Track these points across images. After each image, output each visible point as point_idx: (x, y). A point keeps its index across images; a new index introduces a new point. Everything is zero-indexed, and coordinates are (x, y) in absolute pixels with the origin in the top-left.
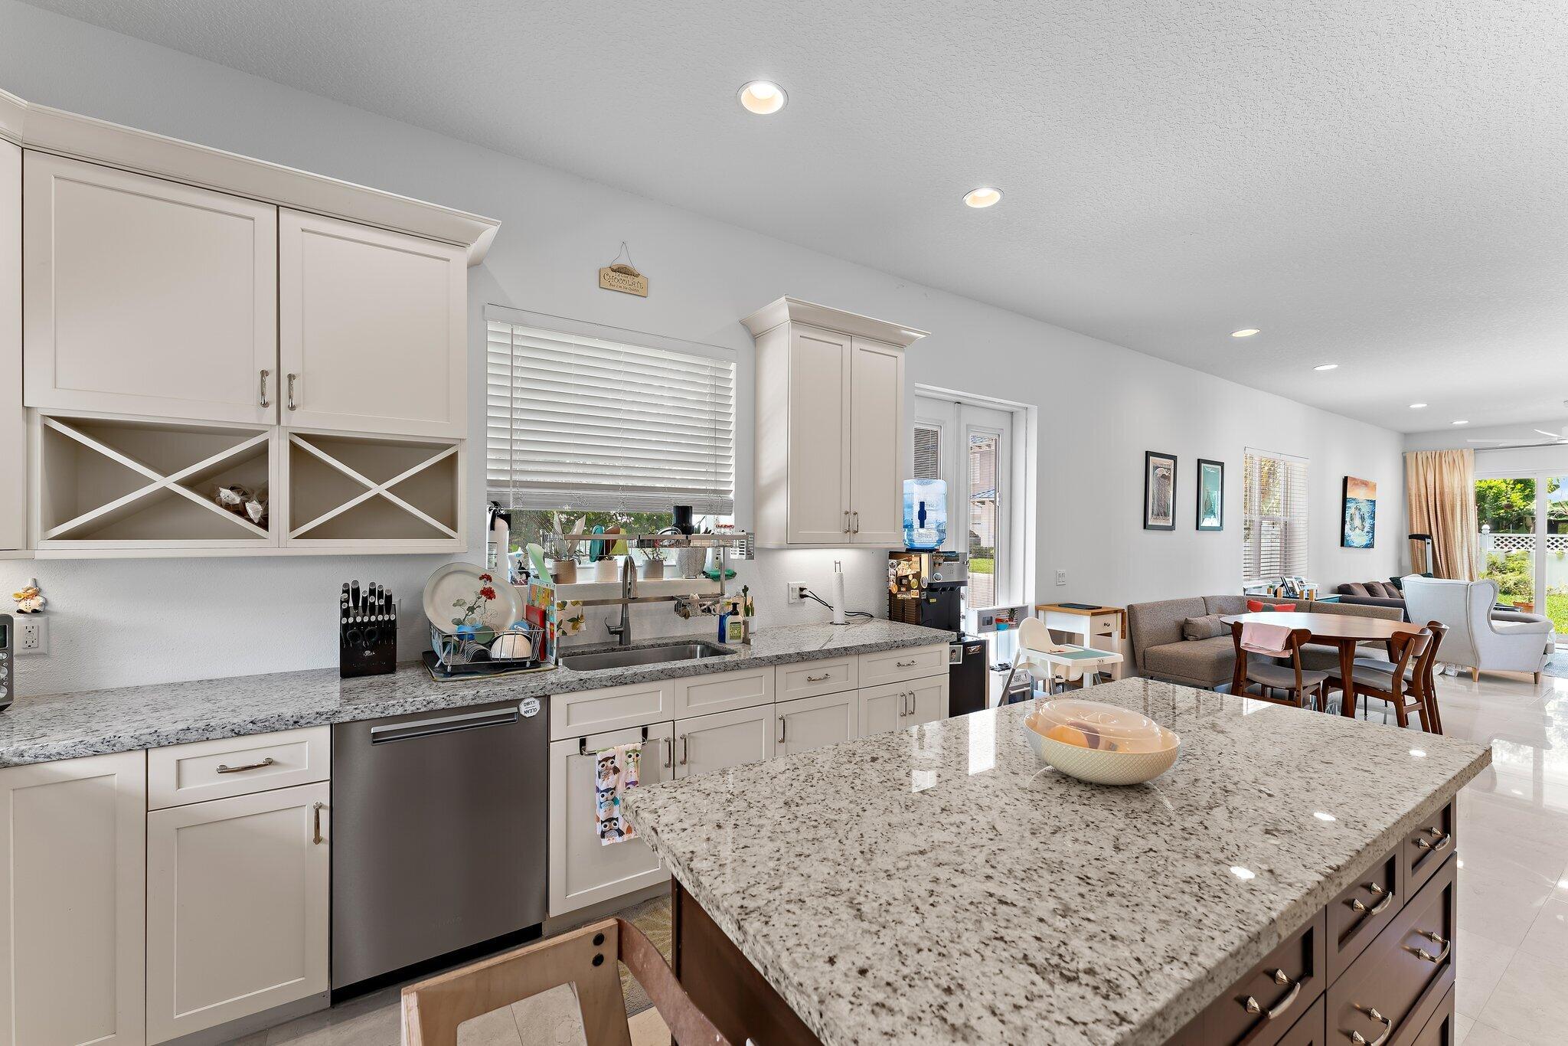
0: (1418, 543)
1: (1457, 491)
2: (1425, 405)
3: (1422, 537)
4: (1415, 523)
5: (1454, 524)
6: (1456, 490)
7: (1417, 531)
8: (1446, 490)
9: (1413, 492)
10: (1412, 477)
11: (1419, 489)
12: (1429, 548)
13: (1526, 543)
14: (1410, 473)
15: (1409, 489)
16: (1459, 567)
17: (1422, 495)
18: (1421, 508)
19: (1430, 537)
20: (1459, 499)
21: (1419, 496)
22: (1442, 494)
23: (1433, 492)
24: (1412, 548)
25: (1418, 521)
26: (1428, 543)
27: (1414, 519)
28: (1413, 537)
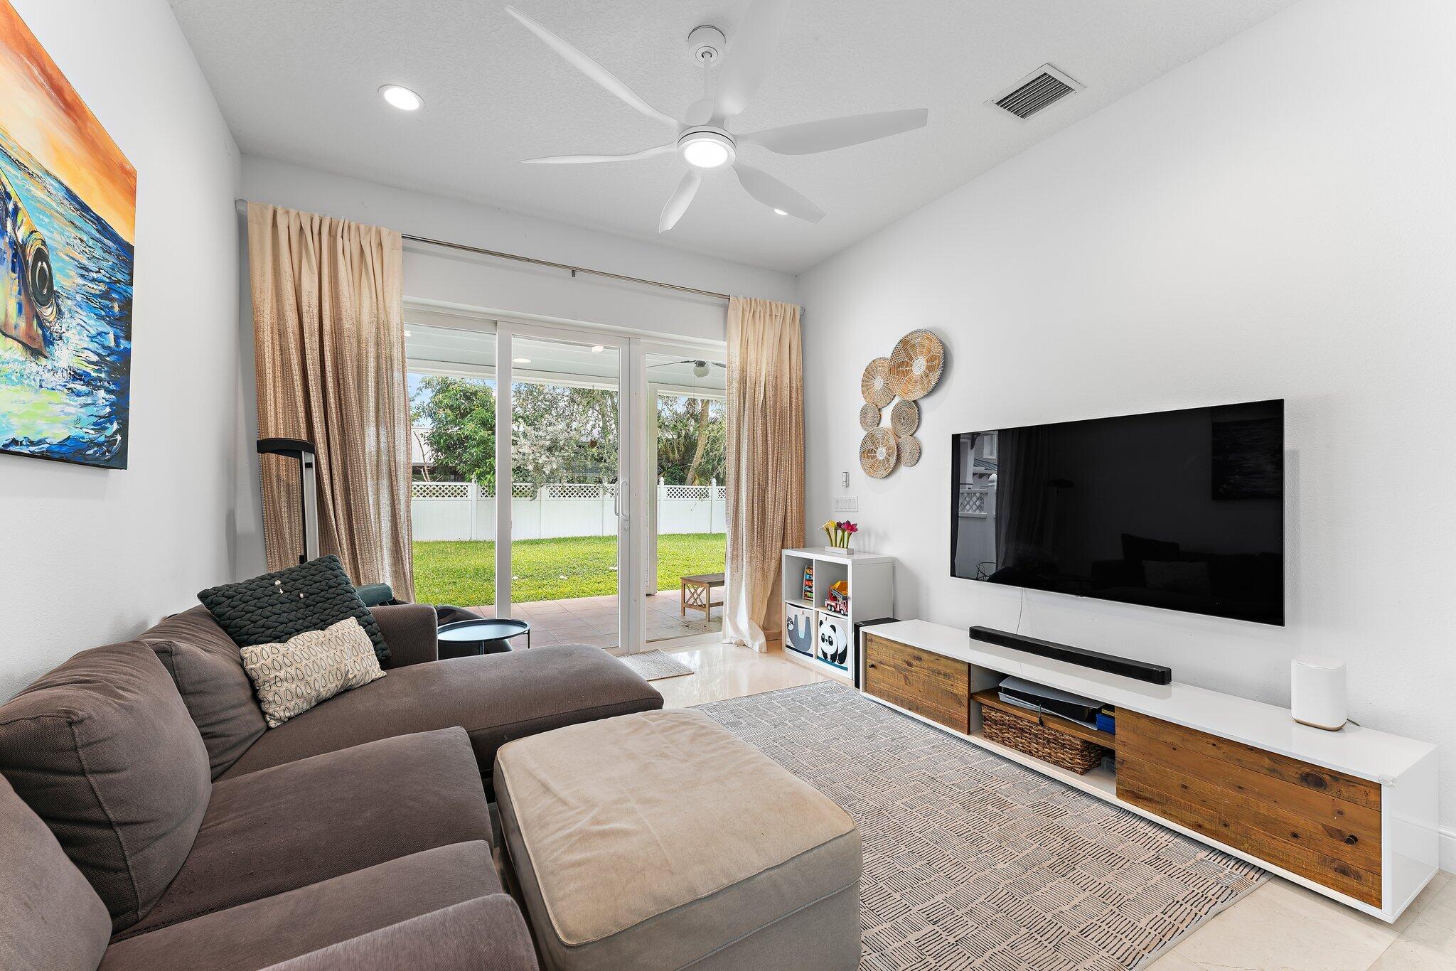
0: (280, 464)
1: (368, 332)
3: (290, 448)
4: (271, 408)
5: (362, 417)
6: (365, 334)
7: (277, 429)
8: (347, 325)
9: (268, 319)
10: (262, 275)
11: (280, 315)
12: (309, 477)
13: (462, 491)
14: (255, 259)
17: (290, 330)
18: (286, 365)
19: (310, 447)
20: (372, 354)
21: (282, 334)
22: (337, 334)
23: (317, 326)
24: (263, 479)
25: (280, 405)
26: (309, 465)
27: (270, 392)
28: (266, 446)
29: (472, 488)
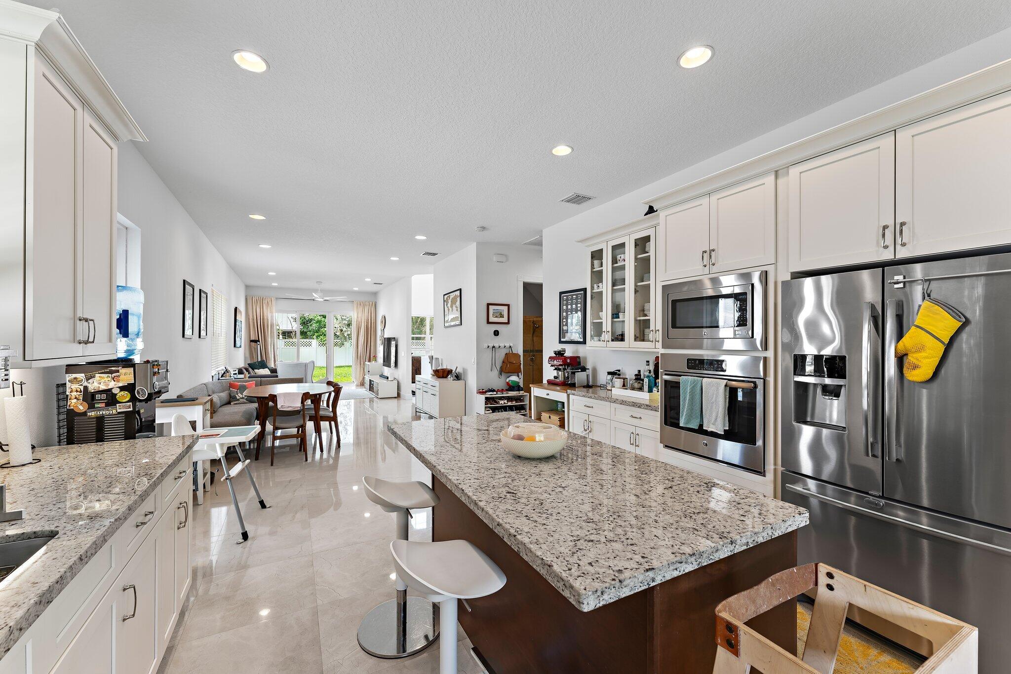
0: (254, 345)
2: (274, 274)
3: (255, 341)
4: (252, 335)
5: (268, 335)
6: (269, 318)
7: (253, 338)
8: (265, 317)
9: (251, 317)
10: (250, 309)
11: (253, 316)
12: (259, 346)
14: (249, 306)
15: (249, 316)
16: (270, 356)
17: (255, 319)
18: (254, 326)
19: (258, 341)
20: (270, 322)
21: (253, 320)
22: (263, 319)
23: (260, 318)
24: (250, 346)
25: (254, 333)
26: (259, 344)
28: (252, 341)
29: (314, 342)
